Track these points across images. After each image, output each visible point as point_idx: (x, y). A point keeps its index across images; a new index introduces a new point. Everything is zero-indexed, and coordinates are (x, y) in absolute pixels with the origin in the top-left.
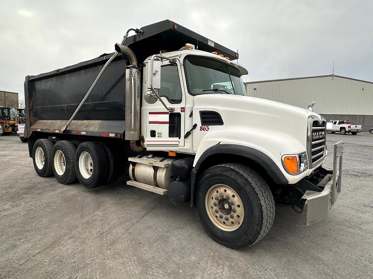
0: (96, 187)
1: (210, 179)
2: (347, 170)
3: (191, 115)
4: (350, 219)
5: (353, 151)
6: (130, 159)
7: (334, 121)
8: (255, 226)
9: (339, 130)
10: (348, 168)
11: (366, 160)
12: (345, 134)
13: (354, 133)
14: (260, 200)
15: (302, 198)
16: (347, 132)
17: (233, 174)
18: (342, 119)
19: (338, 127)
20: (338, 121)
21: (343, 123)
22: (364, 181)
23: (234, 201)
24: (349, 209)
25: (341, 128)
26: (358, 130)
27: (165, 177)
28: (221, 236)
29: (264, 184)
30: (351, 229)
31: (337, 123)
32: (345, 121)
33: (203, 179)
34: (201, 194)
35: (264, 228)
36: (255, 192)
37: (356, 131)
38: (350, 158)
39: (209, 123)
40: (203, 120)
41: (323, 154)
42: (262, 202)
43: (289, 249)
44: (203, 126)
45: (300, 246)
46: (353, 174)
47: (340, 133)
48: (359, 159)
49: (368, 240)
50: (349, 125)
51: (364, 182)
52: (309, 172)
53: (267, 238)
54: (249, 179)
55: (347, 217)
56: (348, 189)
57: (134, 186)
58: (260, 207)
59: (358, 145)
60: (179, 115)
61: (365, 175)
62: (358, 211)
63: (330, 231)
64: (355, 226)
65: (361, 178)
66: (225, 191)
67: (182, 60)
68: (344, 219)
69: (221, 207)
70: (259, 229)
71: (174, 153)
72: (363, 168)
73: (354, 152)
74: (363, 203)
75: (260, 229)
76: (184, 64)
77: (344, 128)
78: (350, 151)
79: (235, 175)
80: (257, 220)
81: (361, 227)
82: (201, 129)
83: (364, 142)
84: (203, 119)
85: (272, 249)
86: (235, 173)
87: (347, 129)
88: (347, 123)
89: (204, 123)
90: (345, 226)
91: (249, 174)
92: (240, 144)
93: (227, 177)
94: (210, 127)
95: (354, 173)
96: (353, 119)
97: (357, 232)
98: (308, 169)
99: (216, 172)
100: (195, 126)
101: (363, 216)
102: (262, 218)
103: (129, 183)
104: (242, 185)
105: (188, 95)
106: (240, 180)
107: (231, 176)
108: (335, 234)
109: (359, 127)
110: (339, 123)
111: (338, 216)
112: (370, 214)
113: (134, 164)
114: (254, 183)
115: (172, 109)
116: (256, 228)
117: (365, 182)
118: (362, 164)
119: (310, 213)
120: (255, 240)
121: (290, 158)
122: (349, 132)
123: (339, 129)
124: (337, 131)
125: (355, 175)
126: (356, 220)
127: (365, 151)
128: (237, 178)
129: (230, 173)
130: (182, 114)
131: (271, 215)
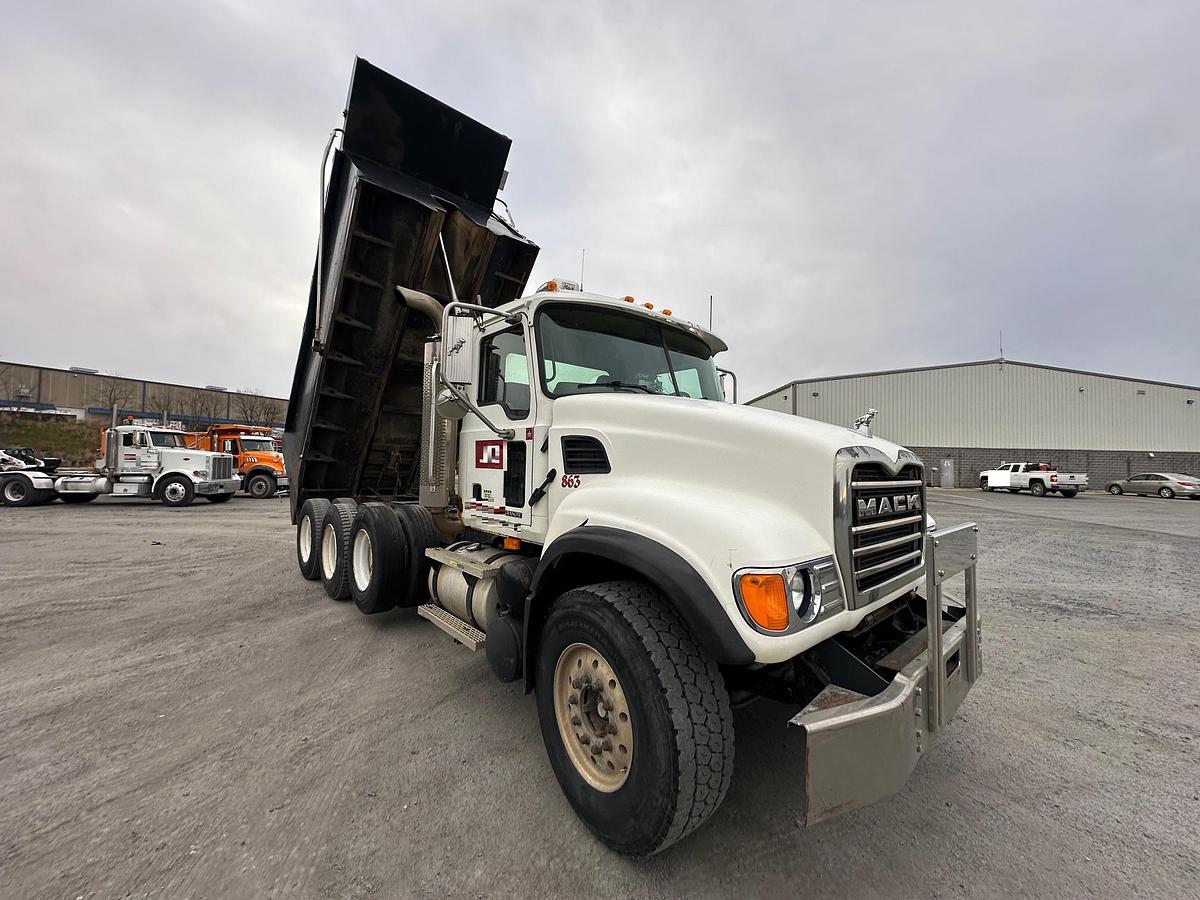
0: (377, 612)
1: (561, 626)
2: (1034, 593)
3: (545, 449)
4: (1023, 766)
5: (1059, 538)
6: (430, 553)
7: (1012, 464)
8: (658, 795)
9: (1028, 486)
10: (1038, 587)
11: (1093, 566)
12: (1043, 495)
13: (1069, 493)
14: (670, 710)
15: (793, 720)
16: (1049, 490)
17: (608, 617)
18: (1033, 459)
19: (1023, 478)
20: (1023, 465)
21: (1037, 468)
22: (1083, 631)
23: (612, 699)
24: (1024, 726)
25: (1033, 481)
26: (1077, 486)
27: (488, 601)
28: (580, 803)
29: (699, 656)
30: (1023, 810)
31: (1021, 469)
32: (1041, 465)
33: (549, 623)
34: (543, 666)
35: (683, 805)
36: (658, 683)
37: (1073, 488)
38: (1047, 558)
39: (582, 467)
40: (570, 460)
41: (918, 559)
42: (679, 719)
43: (789, 876)
44: (568, 476)
45: (830, 866)
46: (1053, 606)
47: (1030, 492)
48: (1073, 561)
49: (1079, 866)
50: (1054, 473)
51: (1083, 635)
52: (847, 619)
53: (735, 815)
54: (648, 639)
55: (1013, 758)
56: (1031, 653)
57: (428, 620)
58: (670, 733)
59: (1076, 522)
60: (521, 446)
61: (1089, 609)
62: (1054, 737)
63: (947, 808)
64: (1037, 796)
65: (1076, 620)
66: (596, 663)
67: (531, 314)
68: (1002, 763)
69: (590, 709)
70: (669, 807)
71: (515, 542)
72: (1084, 587)
73: (1061, 541)
74: (1073, 706)
75: (672, 807)
76: (536, 324)
77: (1040, 481)
78: (1051, 539)
79: (612, 621)
80: (661, 776)
81: (1057, 801)
82: (566, 483)
83: (1093, 515)
84: (570, 457)
85: (734, 866)
86: (612, 616)
87: (1048, 484)
88: (1048, 469)
89: (571, 467)
90: (1002, 791)
91: (651, 620)
92: (630, 528)
93: (593, 624)
94: (582, 477)
95: (1054, 603)
96: (1059, 459)
97: (1043, 826)
98: (846, 611)
99: (573, 607)
100: (552, 475)
101: (1070, 755)
102: (678, 772)
103: (422, 610)
104: (626, 656)
105: (541, 397)
106: (622, 640)
107: (602, 624)
108: (963, 823)
109: (1081, 478)
110: (1027, 469)
111: (983, 748)
112: (1094, 752)
113: (438, 566)
114: (661, 650)
115: (509, 435)
116: (660, 801)
117: (1086, 633)
118: (1082, 577)
119: (820, 780)
120: (659, 843)
121: (761, 580)
122: (1054, 489)
123: (1026, 483)
124: (1022, 488)
125: (1059, 608)
126: (1044, 772)
127: (1093, 539)
128: (617, 632)
129: (600, 614)
130: (528, 443)
131: (713, 760)
